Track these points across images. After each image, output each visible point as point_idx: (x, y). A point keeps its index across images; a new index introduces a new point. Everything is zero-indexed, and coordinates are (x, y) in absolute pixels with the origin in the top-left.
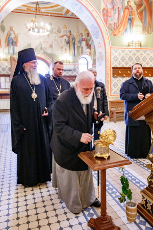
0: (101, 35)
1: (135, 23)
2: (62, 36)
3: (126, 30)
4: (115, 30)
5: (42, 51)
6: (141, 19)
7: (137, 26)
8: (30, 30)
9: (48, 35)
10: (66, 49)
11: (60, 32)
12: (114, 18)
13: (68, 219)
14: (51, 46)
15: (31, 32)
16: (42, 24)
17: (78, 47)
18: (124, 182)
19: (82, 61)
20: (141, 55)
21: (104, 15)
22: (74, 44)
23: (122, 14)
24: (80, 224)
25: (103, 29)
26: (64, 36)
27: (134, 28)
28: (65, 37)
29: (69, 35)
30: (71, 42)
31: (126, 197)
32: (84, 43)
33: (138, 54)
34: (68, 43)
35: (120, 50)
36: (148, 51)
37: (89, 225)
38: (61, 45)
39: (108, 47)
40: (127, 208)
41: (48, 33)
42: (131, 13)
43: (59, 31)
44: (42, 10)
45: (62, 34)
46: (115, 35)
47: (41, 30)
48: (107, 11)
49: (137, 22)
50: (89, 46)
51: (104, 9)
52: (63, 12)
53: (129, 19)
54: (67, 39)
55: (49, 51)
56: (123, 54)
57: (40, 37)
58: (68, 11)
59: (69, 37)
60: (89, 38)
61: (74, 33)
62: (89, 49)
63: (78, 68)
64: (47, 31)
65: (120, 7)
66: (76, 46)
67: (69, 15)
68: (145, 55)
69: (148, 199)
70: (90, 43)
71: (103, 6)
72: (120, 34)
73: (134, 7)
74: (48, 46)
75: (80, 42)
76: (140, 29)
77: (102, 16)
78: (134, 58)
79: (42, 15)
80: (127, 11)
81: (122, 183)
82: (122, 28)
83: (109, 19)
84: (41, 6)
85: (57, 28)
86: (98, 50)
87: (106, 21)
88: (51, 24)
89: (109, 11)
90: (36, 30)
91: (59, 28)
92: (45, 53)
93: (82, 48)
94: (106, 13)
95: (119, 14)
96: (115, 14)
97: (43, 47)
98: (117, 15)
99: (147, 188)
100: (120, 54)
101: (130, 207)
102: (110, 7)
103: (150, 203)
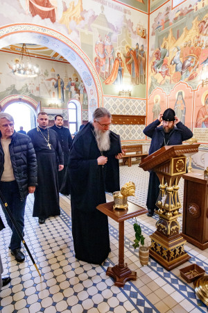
0: (93, 83)
1: (124, 74)
2: (50, 80)
3: (117, 80)
4: (106, 78)
5: (28, 94)
6: (130, 70)
7: (126, 76)
8: (15, 71)
9: (35, 78)
10: (54, 93)
11: (48, 75)
12: (105, 68)
13: (85, 272)
14: (38, 89)
15: (16, 73)
16: (30, 66)
17: (67, 92)
18: (137, 228)
19: (71, 106)
20: (131, 104)
21: (96, 64)
22: (63, 88)
23: (113, 64)
24: (98, 274)
25: (96, 77)
26: (52, 79)
27: (124, 79)
28: (53, 81)
29: (57, 78)
30: (59, 86)
31: (140, 243)
32: (73, 88)
33: (128, 103)
34: (56, 86)
35: (111, 99)
36: (137, 101)
37: (107, 274)
38: (49, 88)
39: (100, 95)
40: (140, 253)
41: (36, 75)
42: (121, 65)
43: (46, 74)
44: (29, 51)
45: (50, 77)
46: (107, 84)
47: (28, 72)
48: (99, 60)
49: (126, 73)
50: (78, 91)
51: (96, 58)
52: (52, 55)
53: (120, 70)
54: (55, 82)
55: (36, 94)
56: (115, 103)
57: (25, 79)
58: (56, 54)
59: (57, 81)
60: (78, 83)
61: (63, 77)
62: (78, 95)
63: (67, 112)
64: (35, 73)
65: (111, 58)
66: (64, 90)
67: (57, 58)
68: (134, 104)
69: (158, 242)
70: (79, 88)
71: (95, 55)
72: (111, 83)
73: (124, 59)
74: (35, 88)
75: (68, 86)
76: (129, 80)
77: (94, 65)
78: (124, 106)
79: (29, 55)
80: (117, 62)
81: (136, 230)
82: (113, 78)
83: (101, 68)
84: (27, 47)
85: (44, 71)
86: (90, 97)
87: (98, 70)
88: (38, 66)
89: (101, 60)
90: (22, 71)
91: (46, 70)
92: (31, 95)
93: (71, 92)
94: (98, 62)
95: (110, 64)
96: (106, 63)
97: (29, 89)
98: (108, 65)
99: (156, 232)
100: (111, 102)
101: (143, 252)
102: (101, 56)
103: (159, 245)
